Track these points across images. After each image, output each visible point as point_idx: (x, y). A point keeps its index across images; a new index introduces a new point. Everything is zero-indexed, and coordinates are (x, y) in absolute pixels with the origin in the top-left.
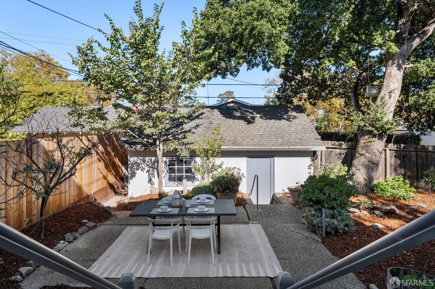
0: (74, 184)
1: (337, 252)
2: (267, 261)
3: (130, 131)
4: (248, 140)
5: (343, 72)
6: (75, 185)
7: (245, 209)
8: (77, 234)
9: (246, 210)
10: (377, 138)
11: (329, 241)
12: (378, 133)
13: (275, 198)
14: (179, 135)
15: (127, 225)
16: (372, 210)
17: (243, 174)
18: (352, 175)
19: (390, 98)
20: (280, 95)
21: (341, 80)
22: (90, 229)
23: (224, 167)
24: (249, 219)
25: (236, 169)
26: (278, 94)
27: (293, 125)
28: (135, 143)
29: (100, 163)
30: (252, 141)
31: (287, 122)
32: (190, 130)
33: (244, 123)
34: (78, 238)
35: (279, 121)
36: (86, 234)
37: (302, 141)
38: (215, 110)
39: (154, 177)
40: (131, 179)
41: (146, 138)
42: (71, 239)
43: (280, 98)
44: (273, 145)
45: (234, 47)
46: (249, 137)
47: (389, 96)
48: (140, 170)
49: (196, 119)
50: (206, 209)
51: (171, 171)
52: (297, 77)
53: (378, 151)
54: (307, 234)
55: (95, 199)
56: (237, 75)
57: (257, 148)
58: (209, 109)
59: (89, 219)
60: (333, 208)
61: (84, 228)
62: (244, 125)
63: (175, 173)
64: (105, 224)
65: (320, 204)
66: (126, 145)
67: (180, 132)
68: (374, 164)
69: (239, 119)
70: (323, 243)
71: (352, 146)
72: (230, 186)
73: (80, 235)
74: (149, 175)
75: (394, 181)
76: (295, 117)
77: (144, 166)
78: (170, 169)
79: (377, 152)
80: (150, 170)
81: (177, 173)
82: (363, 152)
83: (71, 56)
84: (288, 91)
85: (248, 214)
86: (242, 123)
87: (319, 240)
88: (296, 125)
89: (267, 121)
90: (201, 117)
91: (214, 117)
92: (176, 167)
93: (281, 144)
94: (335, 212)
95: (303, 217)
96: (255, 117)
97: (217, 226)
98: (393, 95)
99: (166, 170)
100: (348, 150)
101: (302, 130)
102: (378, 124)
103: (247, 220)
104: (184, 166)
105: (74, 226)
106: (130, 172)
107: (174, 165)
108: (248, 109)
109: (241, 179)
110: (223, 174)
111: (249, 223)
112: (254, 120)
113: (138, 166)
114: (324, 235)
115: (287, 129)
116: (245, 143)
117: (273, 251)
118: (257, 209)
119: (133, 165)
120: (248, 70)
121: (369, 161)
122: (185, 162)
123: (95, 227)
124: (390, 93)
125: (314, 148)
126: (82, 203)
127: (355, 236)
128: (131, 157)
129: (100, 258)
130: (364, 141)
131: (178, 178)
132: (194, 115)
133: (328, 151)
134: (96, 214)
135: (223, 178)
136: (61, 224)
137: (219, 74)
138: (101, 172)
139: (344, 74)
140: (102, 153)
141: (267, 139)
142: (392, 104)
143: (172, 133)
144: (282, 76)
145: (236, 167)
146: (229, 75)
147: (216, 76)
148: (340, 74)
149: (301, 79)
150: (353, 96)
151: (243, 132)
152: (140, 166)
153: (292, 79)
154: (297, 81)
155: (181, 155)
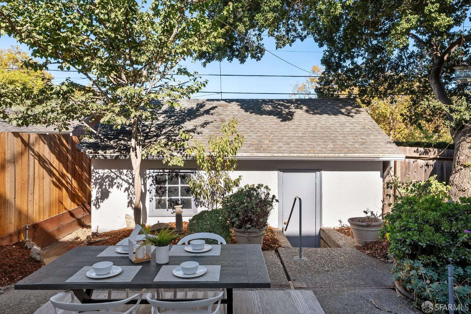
4: (281, 144)
5: (410, 57)
7: (279, 256)
9: (281, 259)
17: (274, 197)
20: (321, 88)
21: (407, 69)
23: (242, 184)
24: (289, 279)
25: (262, 189)
26: (319, 86)
30: (287, 146)
32: (195, 129)
37: (365, 146)
43: (321, 92)
44: (321, 152)
46: (281, 141)
49: (205, 115)
50: (201, 270)
52: (344, 64)
56: (261, 57)
57: (295, 156)
58: (224, 102)
63: (165, 196)
72: (253, 216)
77: (120, 182)
80: (129, 187)
81: (169, 196)
82: (469, 162)
84: (333, 84)
85: (284, 266)
88: (351, 124)
91: (228, 113)
92: (167, 185)
93: (333, 151)
96: (293, 113)
99: (154, 190)
100: (439, 161)
101: (363, 130)
103: (285, 281)
104: (180, 185)
107: (164, 182)
109: (271, 205)
111: (289, 286)
112: (292, 116)
115: (339, 130)
116: (276, 148)
118: (300, 257)
122: (182, 179)
125: (385, 157)
126: (5, 243)
128: (97, 168)
132: (202, 110)
133: (405, 163)
137: (236, 56)
139: (412, 60)
141: (309, 143)
143: (166, 133)
144: (325, 61)
145: (262, 185)
146: (249, 58)
147: (231, 59)
148: (405, 60)
149: (351, 67)
150: (435, 83)
151: (272, 134)
152: (115, 181)
153: (339, 66)
154: (345, 69)
155: (170, 164)
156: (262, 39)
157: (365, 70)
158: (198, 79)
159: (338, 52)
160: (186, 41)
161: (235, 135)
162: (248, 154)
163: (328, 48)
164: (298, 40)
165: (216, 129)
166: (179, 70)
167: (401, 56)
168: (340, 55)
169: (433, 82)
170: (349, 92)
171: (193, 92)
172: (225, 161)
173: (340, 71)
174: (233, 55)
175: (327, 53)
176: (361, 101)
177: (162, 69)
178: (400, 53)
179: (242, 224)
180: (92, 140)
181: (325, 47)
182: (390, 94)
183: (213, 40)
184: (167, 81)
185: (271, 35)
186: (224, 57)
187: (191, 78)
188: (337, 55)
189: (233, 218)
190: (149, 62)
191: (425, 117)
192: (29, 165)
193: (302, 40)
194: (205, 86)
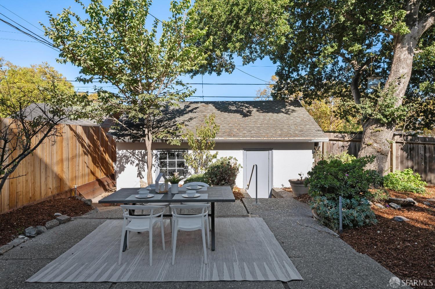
0: (52, 175)
1: (363, 249)
2: (276, 259)
3: (116, 120)
4: (245, 132)
5: (340, 70)
6: (54, 176)
7: (243, 202)
8: (42, 228)
9: (244, 204)
10: (386, 127)
11: (348, 236)
12: (387, 121)
13: (273, 193)
14: (172, 127)
15: (107, 218)
16: (387, 202)
17: (240, 165)
18: (372, 157)
19: (399, 84)
20: (275, 93)
21: (338, 78)
22: (61, 222)
23: (219, 157)
24: (248, 213)
25: (232, 160)
26: (274, 92)
27: (292, 118)
28: (124, 135)
29: (86, 156)
30: (249, 133)
31: (285, 115)
32: (183, 123)
33: (241, 116)
34: (43, 232)
35: (276, 114)
36: (55, 228)
37: (302, 132)
38: (210, 105)
39: (144, 171)
40: (120, 173)
41: (136, 130)
42: (33, 233)
43: (275, 96)
44: (272, 136)
45: (230, 32)
46: (245, 129)
47: (398, 82)
48: (129, 163)
49: (190, 113)
50: (197, 195)
51: (163, 164)
52: (292, 76)
53: (388, 141)
54: (320, 228)
55: (80, 195)
56: (232, 71)
57: (254, 139)
58: (203, 104)
59: (63, 213)
60: (350, 197)
61: (55, 221)
62: (240, 118)
63: (166, 167)
64: (81, 218)
65: (333, 192)
66: (114, 137)
67: (172, 124)
68: (383, 154)
69: (234, 113)
70: (342, 237)
71: (356, 138)
72: (226, 176)
73: (47, 229)
74: (139, 168)
75: (403, 174)
76: (293, 111)
77: (133, 160)
78: (161, 163)
79: (386, 142)
80: (139, 163)
81: (169, 167)
82: (371, 142)
83: (44, 26)
84: (284, 90)
85: (246, 208)
86: (238, 116)
87: (336, 234)
88: (295, 118)
89: (264, 114)
90: (195, 111)
91: (209, 111)
92: (168, 160)
93: (280, 136)
94: (353, 201)
95: (313, 208)
96: (251, 111)
97: (210, 218)
98: (403, 80)
99: (157, 164)
100: (352, 143)
101: (302, 122)
102: (388, 111)
103: (245, 213)
104: (176, 160)
105: (43, 219)
106: (119, 166)
107: (165, 158)
108: (244, 104)
109: (238, 170)
110: (217, 164)
111: (248, 216)
112: (250, 113)
113: (127, 159)
114: (341, 228)
115: (285, 122)
116: (242, 134)
117: (281, 247)
118: (257, 203)
119: (121, 158)
120: (243, 65)
121: (378, 152)
122: (178, 155)
123: (69, 220)
124: (399, 79)
125: (316, 140)
126: (63, 197)
127: (378, 230)
128: (119, 149)
129: (61, 256)
130: (371, 131)
131: (169, 173)
132: (188, 109)
133: (330, 144)
134: (73, 207)
135: (218, 167)
136: (28, 217)
137: (215, 71)
138: (88, 167)
139: (341, 72)
140: (89, 146)
141: (264, 131)
142: (401, 90)
143: (163, 125)
144: (278, 74)
145: (232, 158)
146: (224, 71)
147: (211, 73)
148: (336, 72)
149: (297, 77)
150: (354, 89)
151: (239, 125)
152: (130, 159)
153: (288, 77)
154: (293, 79)
155: (172, 144)
156: (233, 58)
157: (308, 79)
158: (189, 88)
159: (287, 66)
160: (182, 64)
161: (214, 125)
162: (223, 138)
163: (281, 64)
164: (258, 59)
165: (200, 122)
166: (177, 82)
167: (333, 70)
168: (289, 69)
169: (353, 88)
170: (295, 95)
171: (186, 96)
172: (207, 143)
173: (289, 81)
174: (212, 70)
175: (280, 68)
176: (305, 102)
177: (165, 82)
178: (333, 67)
179: (219, 182)
180: (114, 131)
181: (278, 63)
182: (325, 97)
183: (200, 62)
184: (169, 89)
185: (239, 55)
186: (206, 72)
187: (185, 87)
188: (287, 69)
189: (213, 178)
190: (158, 78)
191: (352, 114)
192: (76, 146)
193: (261, 59)
194: (194, 92)
